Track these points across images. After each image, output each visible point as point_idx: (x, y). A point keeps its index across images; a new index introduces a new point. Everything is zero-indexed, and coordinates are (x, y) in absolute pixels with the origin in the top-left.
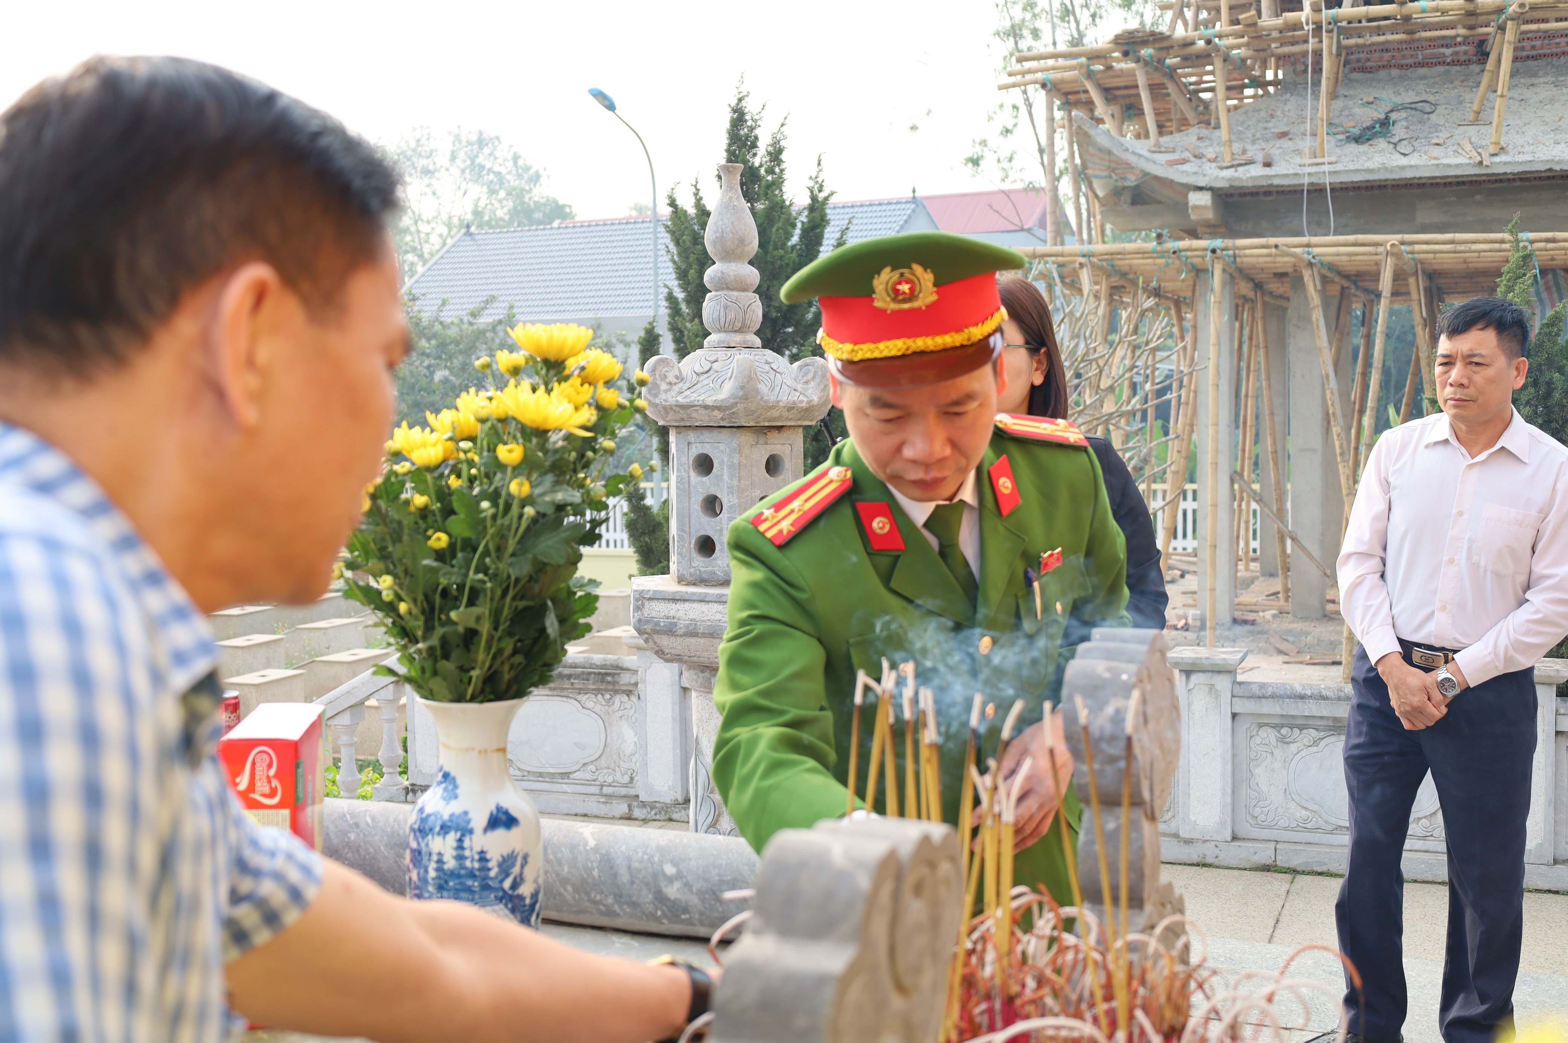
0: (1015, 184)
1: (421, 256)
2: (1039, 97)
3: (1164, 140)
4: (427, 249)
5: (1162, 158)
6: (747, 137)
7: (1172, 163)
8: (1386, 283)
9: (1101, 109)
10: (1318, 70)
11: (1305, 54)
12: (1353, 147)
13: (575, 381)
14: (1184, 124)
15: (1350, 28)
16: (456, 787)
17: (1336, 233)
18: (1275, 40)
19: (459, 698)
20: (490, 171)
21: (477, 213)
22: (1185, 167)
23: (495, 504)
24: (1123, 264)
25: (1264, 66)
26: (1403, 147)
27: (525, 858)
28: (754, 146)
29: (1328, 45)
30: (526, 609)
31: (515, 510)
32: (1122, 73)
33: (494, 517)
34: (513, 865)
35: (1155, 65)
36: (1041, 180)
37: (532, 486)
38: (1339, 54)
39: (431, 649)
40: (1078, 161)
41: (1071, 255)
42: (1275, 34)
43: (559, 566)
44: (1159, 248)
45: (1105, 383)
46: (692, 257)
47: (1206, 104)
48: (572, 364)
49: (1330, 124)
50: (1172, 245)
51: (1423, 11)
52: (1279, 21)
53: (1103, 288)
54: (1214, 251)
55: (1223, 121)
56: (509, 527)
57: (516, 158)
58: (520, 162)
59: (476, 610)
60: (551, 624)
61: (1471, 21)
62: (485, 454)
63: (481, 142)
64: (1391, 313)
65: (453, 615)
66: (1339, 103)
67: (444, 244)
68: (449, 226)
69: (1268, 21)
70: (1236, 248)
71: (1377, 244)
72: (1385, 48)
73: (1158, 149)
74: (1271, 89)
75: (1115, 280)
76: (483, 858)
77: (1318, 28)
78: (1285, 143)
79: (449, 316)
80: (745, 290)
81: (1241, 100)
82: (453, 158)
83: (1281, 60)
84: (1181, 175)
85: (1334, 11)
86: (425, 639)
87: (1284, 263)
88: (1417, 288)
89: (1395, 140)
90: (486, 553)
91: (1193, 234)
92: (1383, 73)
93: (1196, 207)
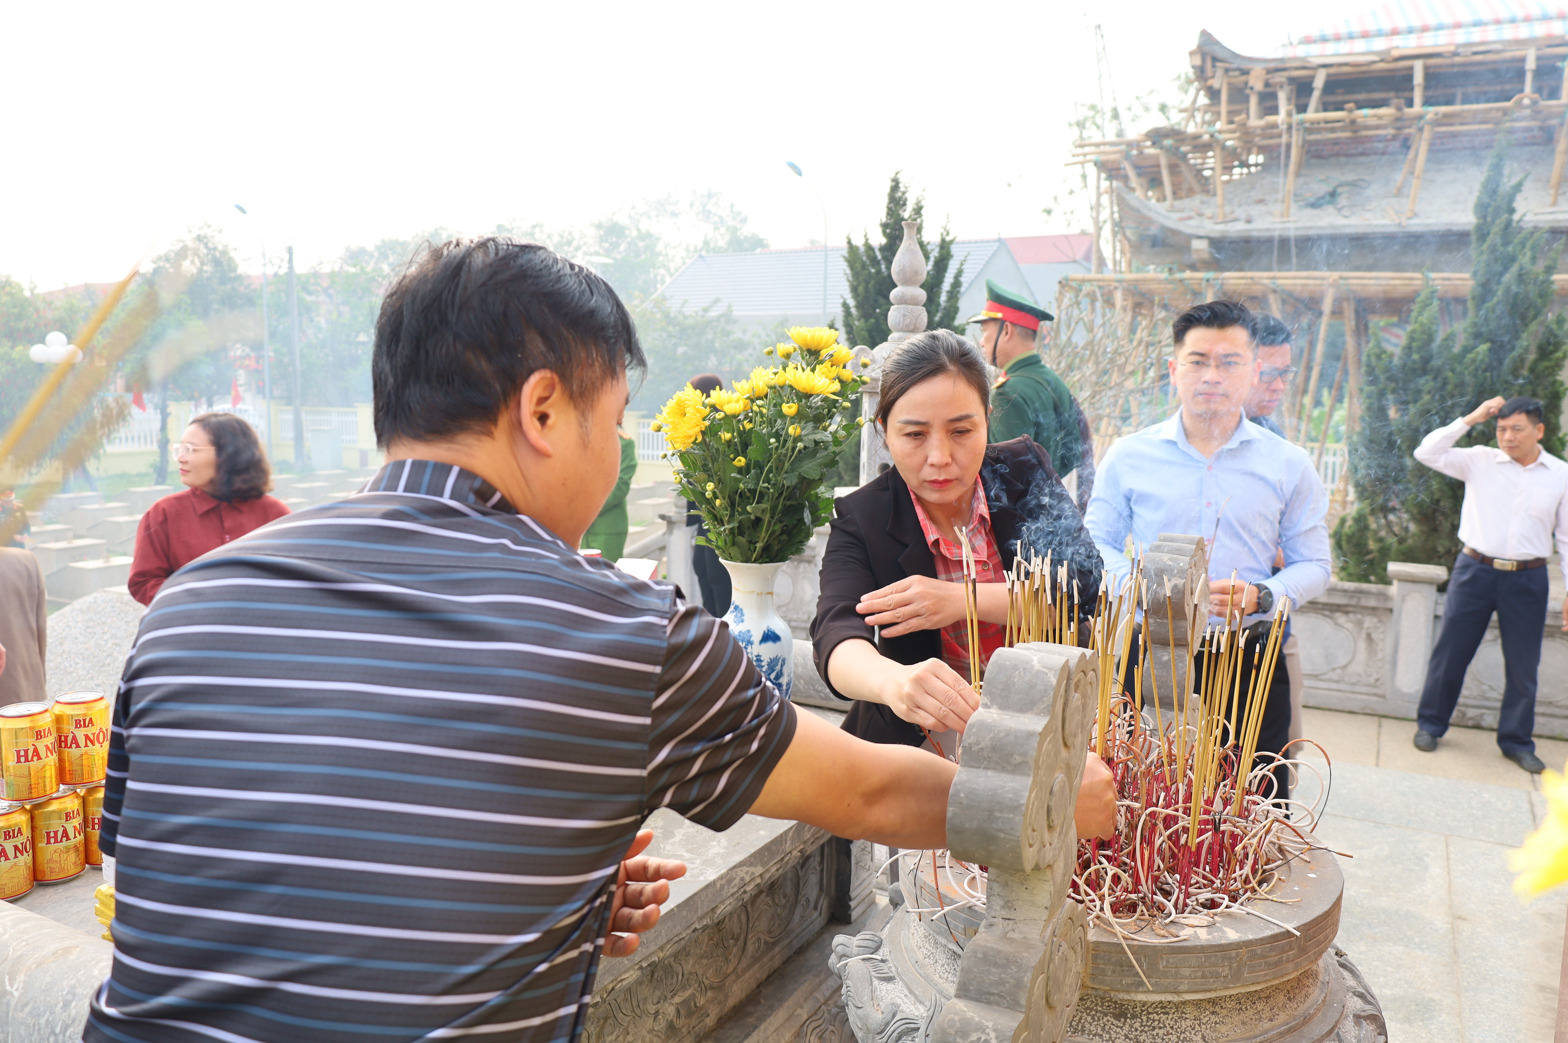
0: (1074, 230)
1: (668, 270)
2: (1091, 170)
3: (1178, 203)
4: (672, 266)
5: (1175, 216)
6: (900, 198)
7: (1181, 220)
8: (1327, 306)
9: (1134, 181)
10: (1288, 157)
11: (1279, 145)
12: (1310, 212)
13: (828, 364)
14: (1191, 192)
15: (1311, 128)
16: (742, 615)
17: (1297, 270)
18: (1258, 135)
19: (747, 560)
20: (715, 214)
21: (706, 243)
22: (1191, 222)
23: (778, 441)
24: (1144, 288)
25: (1249, 153)
26: (1345, 212)
27: (784, 661)
28: (904, 204)
29: (1296, 140)
30: (791, 506)
31: (789, 444)
32: (1150, 156)
33: (777, 448)
34: (777, 665)
35: (1173, 152)
36: (1091, 229)
37: (802, 429)
38: (1303, 146)
39: (732, 530)
40: (1116, 216)
41: (1109, 281)
42: (1259, 131)
43: (813, 480)
44: (1170, 278)
45: (1129, 368)
46: (861, 278)
47: (1207, 179)
48: (824, 353)
49: (1295, 195)
50: (1179, 276)
51: (1365, 116)
52: (1262, 123)
53: (1129, 304)
54: (1208, 280)
55: (1219, 191)
56: (785, 455)
57: (732, 206)
58: (735, 209)
59: (763, 506)
60: (807, 517)
61: (1399, 124)
62: (772, 408)
63: (710, 196)
64: (1330, 325)
65: (749, 508)
66: (1301, 180)
67: (684, 263)
68: (688, 250)
69: (1255, 122)
70: (1224, 279)
71: (1323, 279)
72: (1336, 142)
73: (1172, 209)
74: (1253, 169)
75: (1138, 299)
76: (759, 659)
77: (1290, 128)
78: (1261, 208)
79: (689, 310)
80: (916, 304)
81: (1231, 175)
82: (692, 205)
83: (1262, 150)
84: (1188, 227)
85: (1302, 116)
86: (729, 522)
87: (1257, 290)
88: (1349, 311)
89: (1339, 206)
90: (770, 471)
91: (1193, 267)
92: (1333, 160)
93: (1197, 251)
